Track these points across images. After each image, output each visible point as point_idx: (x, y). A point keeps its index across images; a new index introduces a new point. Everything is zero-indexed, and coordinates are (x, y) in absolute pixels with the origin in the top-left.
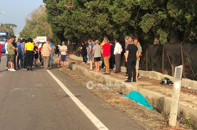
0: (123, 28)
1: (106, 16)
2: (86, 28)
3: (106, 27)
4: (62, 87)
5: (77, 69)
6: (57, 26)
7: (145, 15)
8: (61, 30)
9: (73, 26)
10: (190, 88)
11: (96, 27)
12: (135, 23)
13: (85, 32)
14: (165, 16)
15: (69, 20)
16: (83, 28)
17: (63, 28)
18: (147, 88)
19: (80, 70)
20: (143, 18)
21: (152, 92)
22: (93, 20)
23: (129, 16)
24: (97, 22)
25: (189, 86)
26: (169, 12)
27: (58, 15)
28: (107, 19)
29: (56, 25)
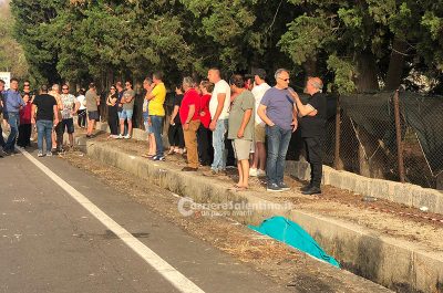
0: (228, 51)
1: (176, 22)
2: (119, 53)
3: (174, 51)
4: (84, 205)
5: (98, 152)
6: (40, 48)
7: (299, 19)
8: (50, 57)
9: (85, 46)
10: (424, 209)
11: (149, 49)
12: (262, 41)
13: (116, 62)
14: (357, 21)
15: (75, 33)
16: (111, 53)
17: (56, 51)
18: (312, 210)
19: (107, 156)
20: (292, 25)
21: (332, 221)
22: (143, 33)
23: (250, 20)
24: (152, 37)
25: (422, 204)
26: (371, 9)
27: (41, 21)
28: (179, 31)
29: (39, 44)
